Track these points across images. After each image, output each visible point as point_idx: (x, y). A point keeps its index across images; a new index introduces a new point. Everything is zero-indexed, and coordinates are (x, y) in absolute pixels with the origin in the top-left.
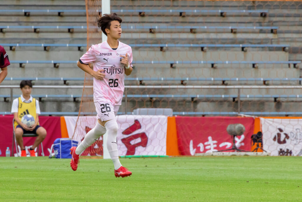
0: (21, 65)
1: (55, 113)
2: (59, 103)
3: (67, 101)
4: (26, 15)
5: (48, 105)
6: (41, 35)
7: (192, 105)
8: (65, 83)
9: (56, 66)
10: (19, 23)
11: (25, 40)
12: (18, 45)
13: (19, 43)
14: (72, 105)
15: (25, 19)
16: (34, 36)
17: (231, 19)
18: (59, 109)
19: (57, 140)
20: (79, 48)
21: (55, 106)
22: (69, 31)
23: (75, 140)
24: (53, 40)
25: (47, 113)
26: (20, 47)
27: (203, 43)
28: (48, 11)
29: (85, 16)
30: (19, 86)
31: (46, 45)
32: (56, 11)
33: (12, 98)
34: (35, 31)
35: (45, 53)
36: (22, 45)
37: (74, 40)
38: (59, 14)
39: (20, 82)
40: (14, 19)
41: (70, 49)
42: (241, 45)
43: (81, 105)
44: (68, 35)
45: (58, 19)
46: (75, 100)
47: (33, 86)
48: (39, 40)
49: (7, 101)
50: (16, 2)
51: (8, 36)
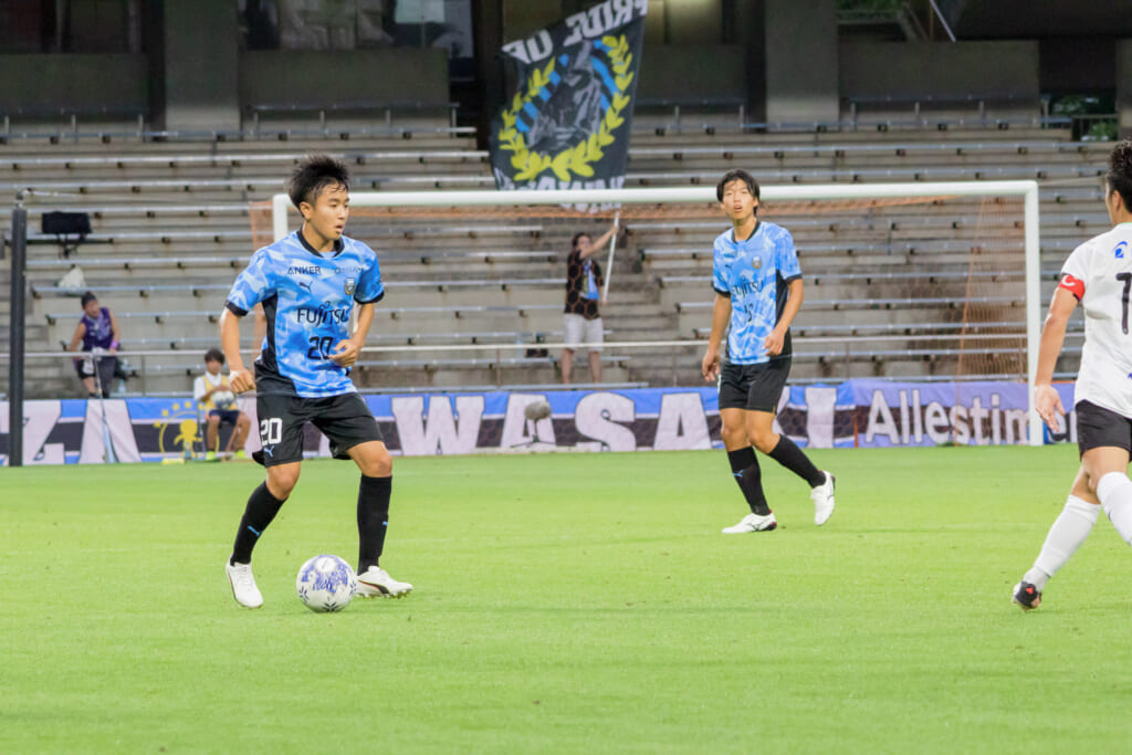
0: (158, 320)
4: (165, 241)
6: (188, 272)
7: (425, 376)
9: (212, 320)
10: (154, 254)
11: (163, 281)
12: (152, 288)
13: (154, 284)
15: (162, 247)
16: (179, 273)
17: (484, 242)
22: (232, 265)
24: (207, 280)
26: (156, 291)
27: (441, 279)
28: (199, 234)
31: (197, 287)
32: (211, 234)
34: (179, 266)
35: (194, 300)
36: (160, 287)
38: (217, 240)
40: (145, 248)
42: (501, 282)
44: (230, 272)
45: (214, 247)
48: (187, 280)
50: (147, 222)
51: (138, 274)
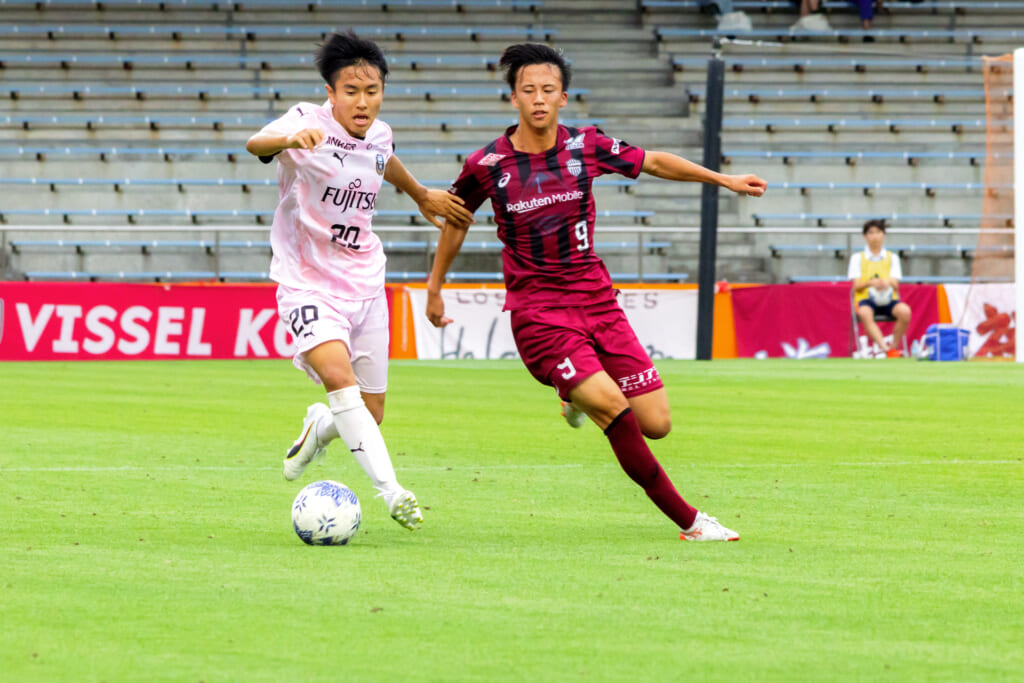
0: (866, 192)
1: (927, 279)
2: (936, 261)
3: (949, 257)
4: (877, 100)
5: (916, 264)
6: (903, 137)
8: (946, 223)
9: (929, 193)
10: (863, 115)
11: (874, 146)
12: (860, 155)
13: (863, 151)
14: (959, 264)
15: (873, 108)
16: (891, 138)
18: (935, 271)
19: (932, 327)
20: (973, 162)
21: (927, 265)
22: (955, 130)
23: (965, 328)
24: (925, 147)
25: (913, 279)
26: (864, 159)
28: (916, 93)
29: (983, 101)
30: (860, 230)
31: (913, 155)
32: (930, 93)
33: (850, 251)
34: (893, 129)
35: (909, 170)
36: (869, 154)
37: (962, 146)
38: (937, 100)
39: (863, 222)
40: (853, 108)
41: (956, 162)
43: (975, 265)
44: (951, 138)
45: (933, 108)
46: (965, 256)
47: (888, 230)
48: (900, 146)
49: (841, 258)
50: (856, 77)
51: (843, 138)
